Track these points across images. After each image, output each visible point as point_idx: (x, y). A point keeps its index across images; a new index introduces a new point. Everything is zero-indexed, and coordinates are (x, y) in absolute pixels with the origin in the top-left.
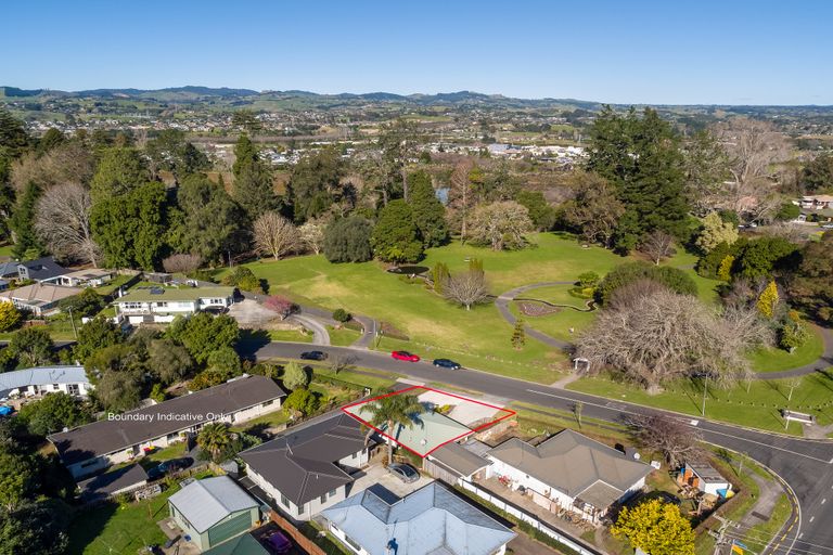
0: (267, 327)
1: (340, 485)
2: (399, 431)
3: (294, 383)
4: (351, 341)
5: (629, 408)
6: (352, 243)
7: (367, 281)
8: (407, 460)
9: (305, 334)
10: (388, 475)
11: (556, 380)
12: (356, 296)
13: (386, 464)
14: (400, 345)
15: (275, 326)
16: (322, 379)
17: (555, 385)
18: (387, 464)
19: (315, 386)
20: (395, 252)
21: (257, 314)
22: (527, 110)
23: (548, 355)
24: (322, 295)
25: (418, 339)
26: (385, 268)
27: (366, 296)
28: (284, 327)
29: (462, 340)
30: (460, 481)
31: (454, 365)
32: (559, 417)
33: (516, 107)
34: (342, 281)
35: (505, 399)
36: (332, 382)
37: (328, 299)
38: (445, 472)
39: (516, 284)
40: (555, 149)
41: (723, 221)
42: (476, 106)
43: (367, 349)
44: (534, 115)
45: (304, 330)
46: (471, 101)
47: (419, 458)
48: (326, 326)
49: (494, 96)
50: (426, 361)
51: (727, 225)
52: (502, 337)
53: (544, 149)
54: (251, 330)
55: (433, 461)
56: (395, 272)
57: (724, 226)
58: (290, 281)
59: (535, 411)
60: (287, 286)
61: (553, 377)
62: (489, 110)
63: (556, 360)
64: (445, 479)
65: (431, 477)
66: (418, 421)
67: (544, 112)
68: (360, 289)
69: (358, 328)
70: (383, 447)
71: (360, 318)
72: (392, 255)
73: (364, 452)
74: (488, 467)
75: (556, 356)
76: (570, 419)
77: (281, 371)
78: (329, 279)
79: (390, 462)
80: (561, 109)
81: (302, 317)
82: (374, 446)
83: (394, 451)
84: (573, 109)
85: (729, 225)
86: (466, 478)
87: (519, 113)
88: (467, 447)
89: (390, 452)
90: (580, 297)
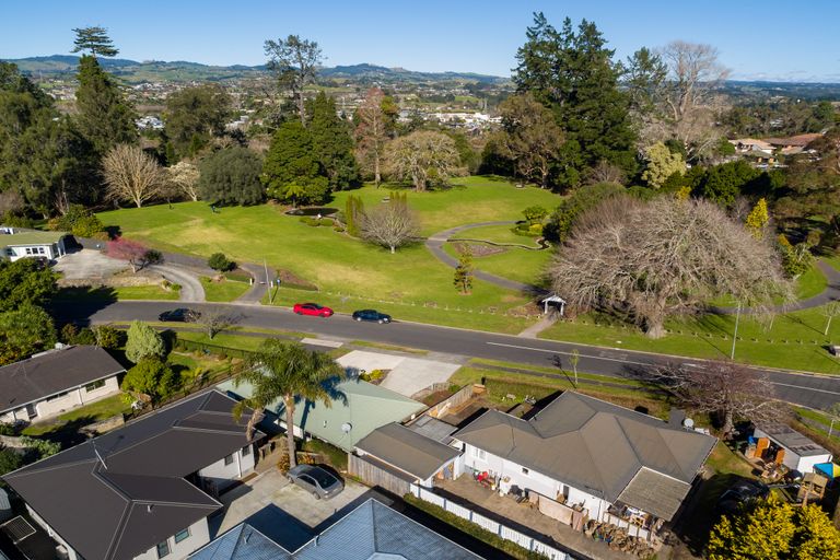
0: (112, 282)
1: (200, 518)
2: (306, 411)
3: (142, 352)
4: (234, 295)
5: (631, 357)
6: (236, 179)
7: (259, 225)
8: (321, 458)
9: (169, 289)
10: (289, 488)
11: (523, 328)
12: (244, 242)
13: (285, 467)
14: (304, 296)
15: (124, 281)
16: (188, 346)
17: (523, 335)
18: (287, 468)
19: (177, 356)
20: (294, 188)
21: (99, 266)
22: (429, 83)
23: (506, 298)
24: (196, 241)
25: (329, 288)
26: (282, 211)
27: (258, 241)
28: (139, 281)
29: (389, 287)
30: (414, 489)
31: (382, 317)
32: (541, 375)
33: (418, 80)
34: (225, 225)
35: (460, 357)
36: (205, 349)
37: (204, 246)
38: (387, 476)
39: (447, 225)
40: (462, 116)
41: (672, 152)
42: (376, 79)
43: (258, 305)
44: (435, 87)
45: (168, 284)
46: (372, 74)
47: (340, 454)
48: (200, 279)
49: (395, 69)
50: (342, 315)
51: (675, 155)
52: (440, 281)
53: (451, 115)
54: (90, 287)
55: (365, 458)
56: (296, 214)
57: (672, 158)
58: (151, 227)
59: (505, 369)
60: (147, 233)
61: (518, 324)
62: (390, 82)
63: (517, 304)
64: (387, 487)
65: (363, 484)
66: (336, 394)
67: (446, 84)
68: (250, 233)
69: (245, 278)
70: (280, 440)
71: (248, 266)
72: (290, 193)
73: (245, 452)
74: (457, 460)
75: (515, 299)
76: (558, 377)
77: (123, 338)
78: (207, 224)
79: (293, 464)
80: (463, 82)
81: (165, 268)
82: (265, 441)
83: (299, 444)
84: (475, 82)
85: (678, 156)
86: (422, 483)
87: (421, 85)
88: (418, 430)
89: (292, 447)
90: (526, 235)
